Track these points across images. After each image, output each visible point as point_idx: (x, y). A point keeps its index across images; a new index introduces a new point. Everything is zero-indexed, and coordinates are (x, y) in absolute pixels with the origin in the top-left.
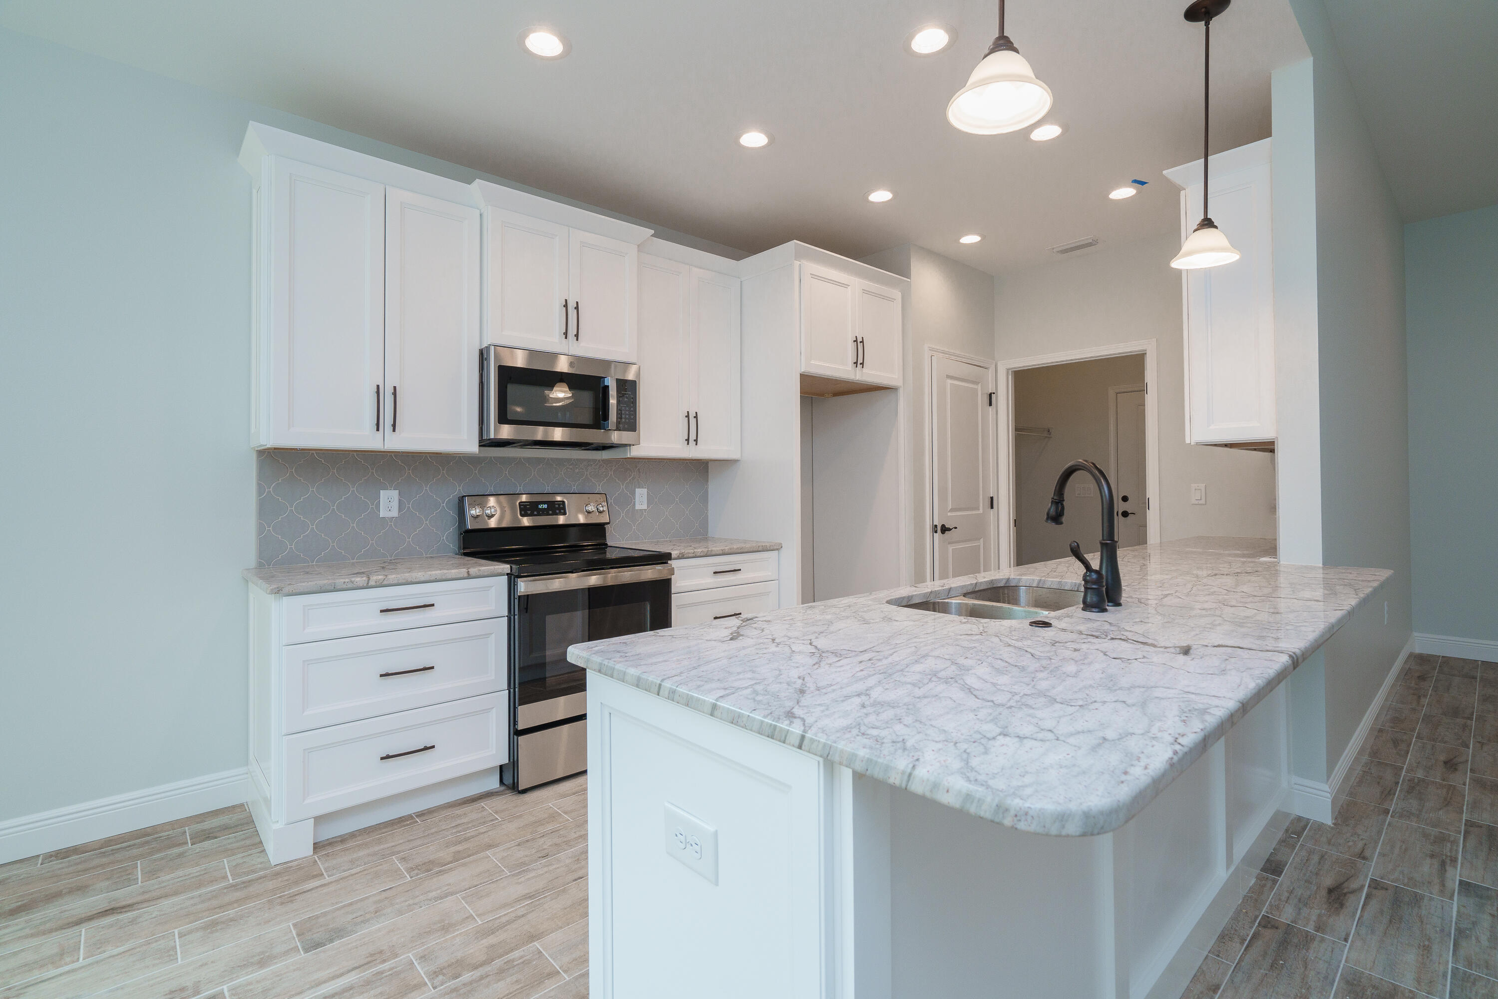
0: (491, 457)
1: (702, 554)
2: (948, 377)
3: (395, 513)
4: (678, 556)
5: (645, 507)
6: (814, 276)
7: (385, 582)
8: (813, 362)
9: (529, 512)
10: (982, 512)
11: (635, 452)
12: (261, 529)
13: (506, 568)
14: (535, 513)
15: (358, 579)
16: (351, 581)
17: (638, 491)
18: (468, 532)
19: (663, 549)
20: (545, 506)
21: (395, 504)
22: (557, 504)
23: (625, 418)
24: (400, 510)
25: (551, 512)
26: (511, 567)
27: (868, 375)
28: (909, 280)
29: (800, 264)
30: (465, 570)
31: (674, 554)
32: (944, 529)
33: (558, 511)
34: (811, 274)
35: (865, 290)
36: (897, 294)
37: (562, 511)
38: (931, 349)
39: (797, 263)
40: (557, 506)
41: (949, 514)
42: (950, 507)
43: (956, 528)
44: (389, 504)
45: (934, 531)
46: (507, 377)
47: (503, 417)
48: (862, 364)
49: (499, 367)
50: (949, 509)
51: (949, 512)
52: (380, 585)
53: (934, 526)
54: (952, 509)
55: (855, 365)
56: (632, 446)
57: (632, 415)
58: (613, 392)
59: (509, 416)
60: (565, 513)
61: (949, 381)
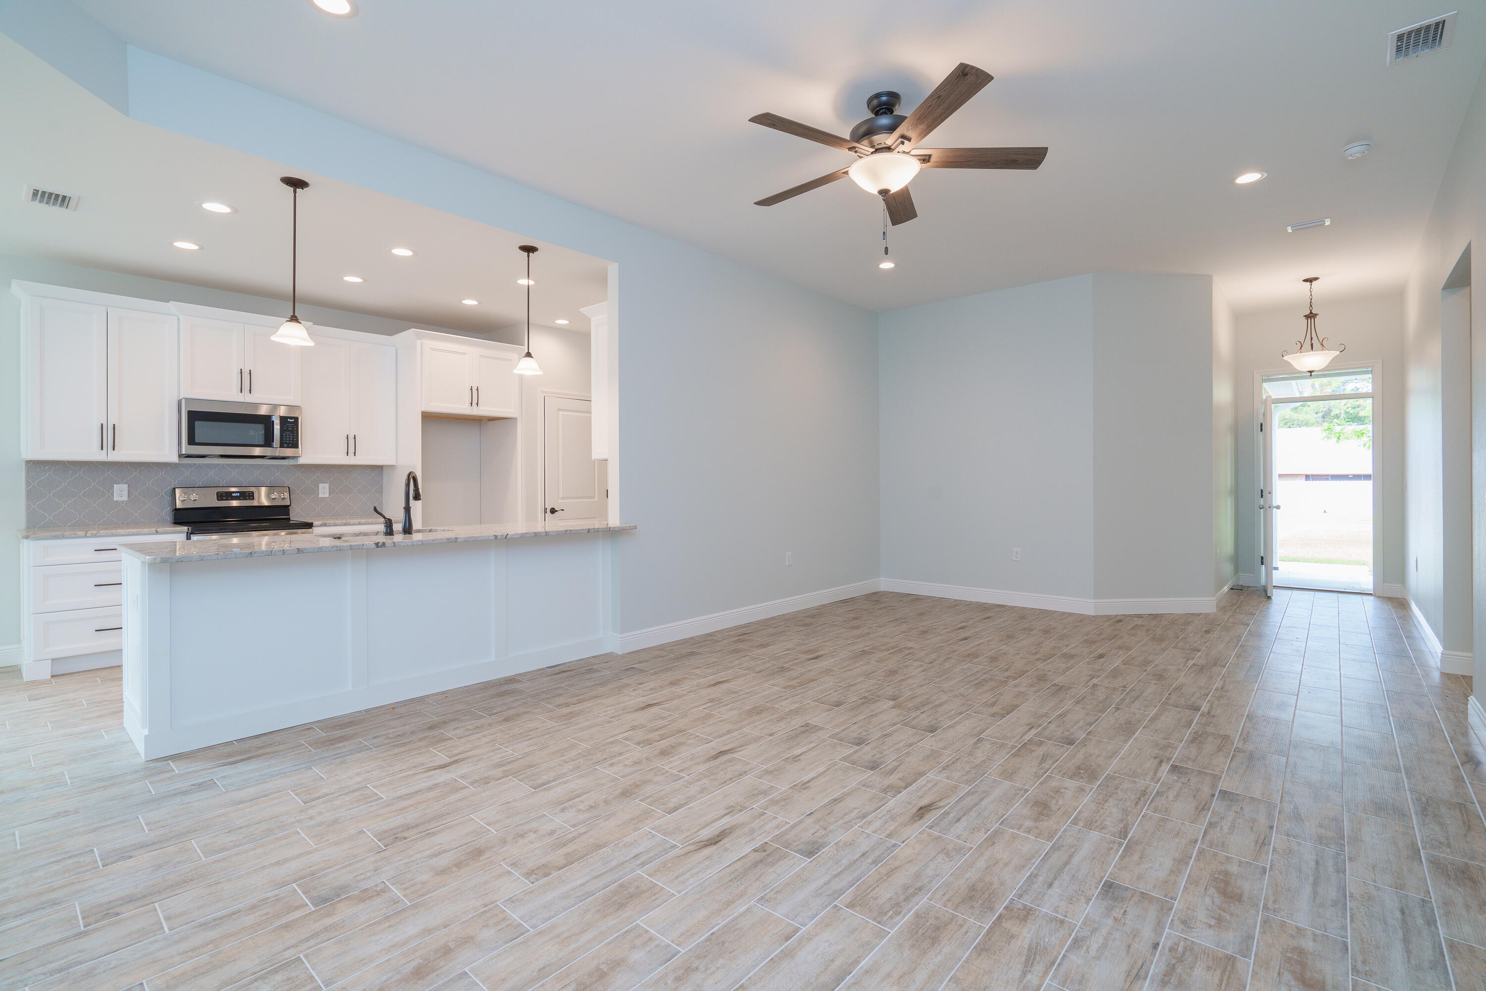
0: (199, 464)
2: (559, 410)
3: (125, 498)
4: (321, 525)
5: (327, 495)
7: (97, 535)
8: (431, 404)
9: (224, 498)
10: (597, 500)
11: (301, 461)
12: (28, 507)
13: (185, 528)
14: (229, 498)
15: (80, 532)
16: (74, 533)
17: (318, 485)
18: (176, 510)
19: (309, 520)
20: (239, 495)
21: (126, 493)
23: (290, 440)
24: (129, 496)
25: (242, 498)
26: (188, 529)
27: (484, 410)
28: (523, 347)
29: (422, 343)
30: (155, 529)
31: (315, 523)
32: (553, 511)
33: (247, 498)
34: (431, 348)
35: (481, 355)
36: (513, 356)
37: (251, 498)
38: (545, 392)
39: (419, 342)
40: (247, 494)
41: (560, 501)
42: (561, 496)
43: (563, 510)
44: (120, 492)
45: (546, 512)
46: (195, 417)
47: (192, 441)
48: (477, 404)
49: (188, 411)
50: (560, 498)
51: (560, 499)
52: (95, 536)
53: (546, 509)
54: (563, 498)
55: (471, 404)
56: (295, 458)
57: (295, 438)
58: (277, 425)
59: (197, 441)
60: (253, 499)
61: (561, 413)
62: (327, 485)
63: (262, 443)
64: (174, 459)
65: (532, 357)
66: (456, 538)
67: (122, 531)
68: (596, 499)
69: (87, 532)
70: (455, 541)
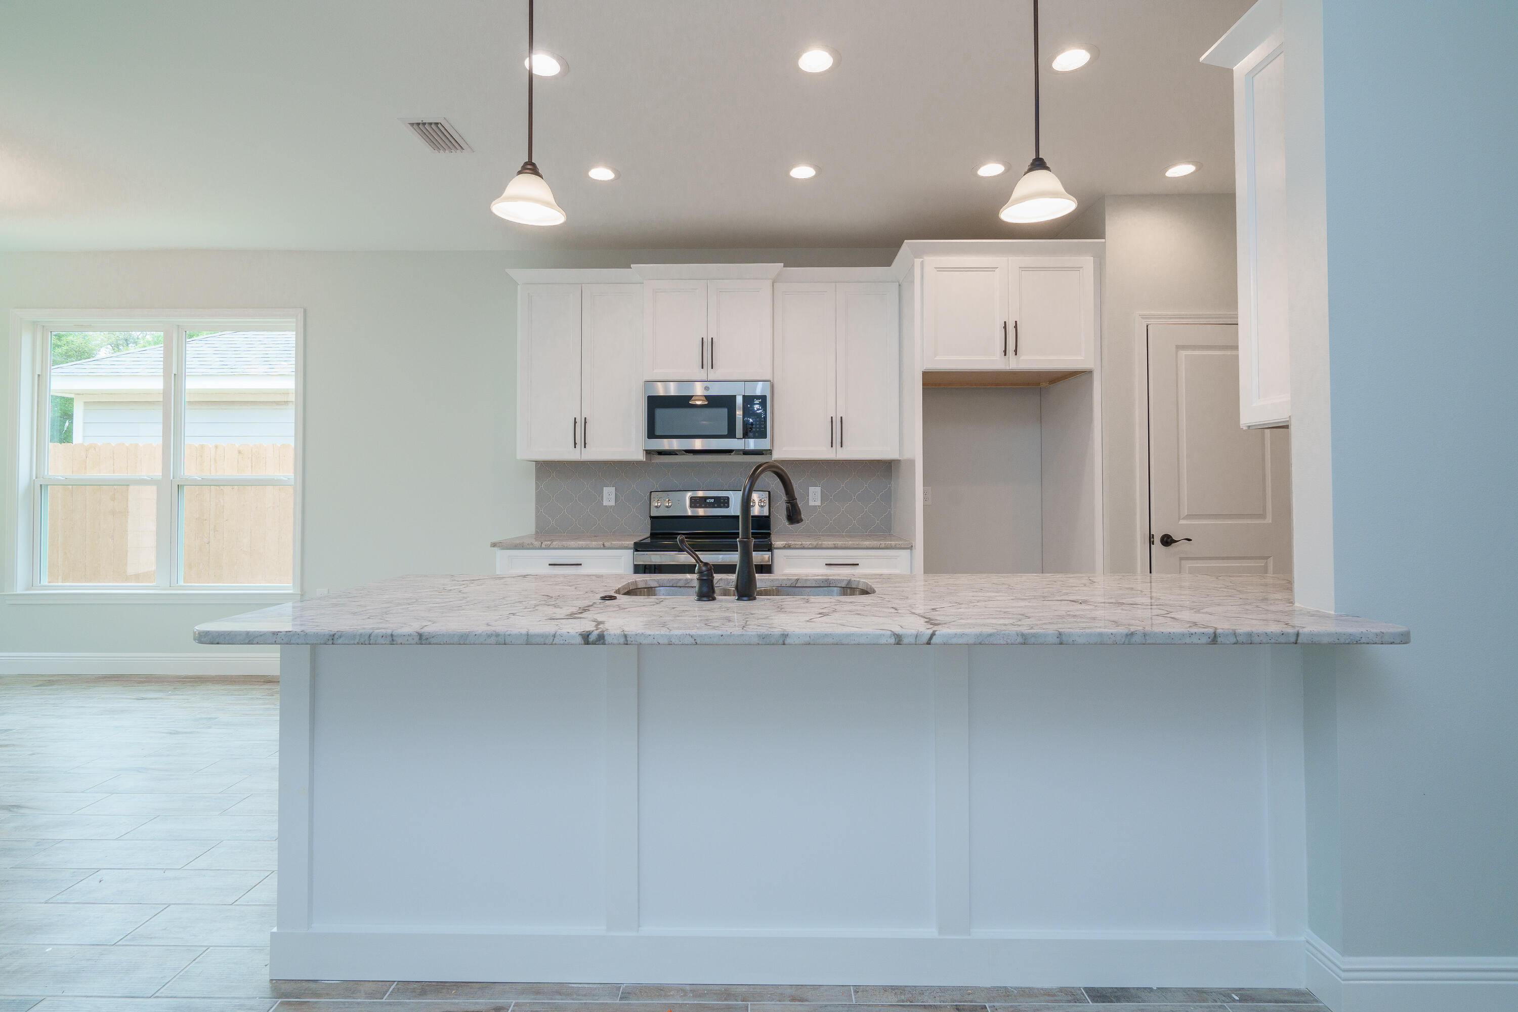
1: (810, 546)
2: (1179, 348)
3: (612, 503)
5: (818, 503)
6: (940, 269)
7: (551, 546)
8: (937, 358)
9: (698, 505)
10: (1270, 522)
11: (778, 456)
12: (537, 511)
13: (631, 544)
14: (703, 506)
15: (536, 543)
16: (531, 544)
17: (811, 489)
18: (652, 517)
20: (712, 501)
21: (612, 497)
22: (722, 499)
23: (756, 428)
24: (616, 501)
25: (716, 505)
28: (1103, 240)
29: (922, 262)
30: (602, 543)
31: (776, 544)
32: (1167, 541)
33: (722, 505)
34: (936, 268)
35: (1022, 268)
36: (1087, 262)
37: (726, 505)
38: (1144, 317)
40: (722, 501)
41: (1182, 522)
42: (1185, 512)
43: (1189, 540)
44: (609, 496)
45: (1151, 542)
46: (655, 403)
47: (652, 433)
48: (1016, 351)
49: (649, 397)
50: (1181, 518)
51: (1184, 519)
52: (548, 548)
53: (1151, 537)
54: (1189, 517)
55: (1005, 352)
56: (769, 452)
57: (762, 424)
58: (739, 409)
59: (658, 433)
60: (728, 507)
61: (1183, 353)
62: (818, 489)
63: (726, 433)
64: (641, 456)
65: (1047, 168)
66: (785, 636)
67: (572, 543)
68: (1269, 520)
69: (542, 543)
70: (781, 642)
